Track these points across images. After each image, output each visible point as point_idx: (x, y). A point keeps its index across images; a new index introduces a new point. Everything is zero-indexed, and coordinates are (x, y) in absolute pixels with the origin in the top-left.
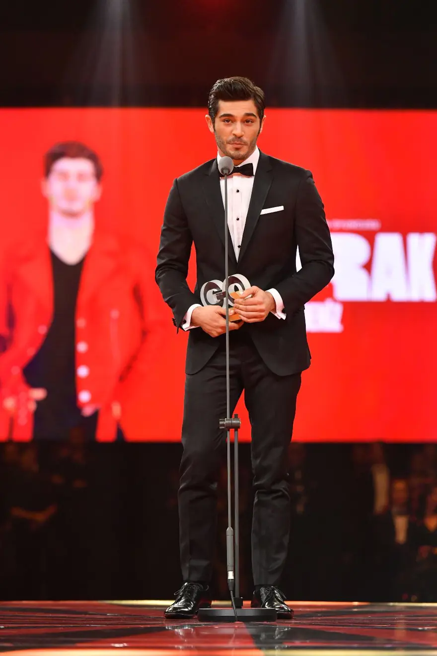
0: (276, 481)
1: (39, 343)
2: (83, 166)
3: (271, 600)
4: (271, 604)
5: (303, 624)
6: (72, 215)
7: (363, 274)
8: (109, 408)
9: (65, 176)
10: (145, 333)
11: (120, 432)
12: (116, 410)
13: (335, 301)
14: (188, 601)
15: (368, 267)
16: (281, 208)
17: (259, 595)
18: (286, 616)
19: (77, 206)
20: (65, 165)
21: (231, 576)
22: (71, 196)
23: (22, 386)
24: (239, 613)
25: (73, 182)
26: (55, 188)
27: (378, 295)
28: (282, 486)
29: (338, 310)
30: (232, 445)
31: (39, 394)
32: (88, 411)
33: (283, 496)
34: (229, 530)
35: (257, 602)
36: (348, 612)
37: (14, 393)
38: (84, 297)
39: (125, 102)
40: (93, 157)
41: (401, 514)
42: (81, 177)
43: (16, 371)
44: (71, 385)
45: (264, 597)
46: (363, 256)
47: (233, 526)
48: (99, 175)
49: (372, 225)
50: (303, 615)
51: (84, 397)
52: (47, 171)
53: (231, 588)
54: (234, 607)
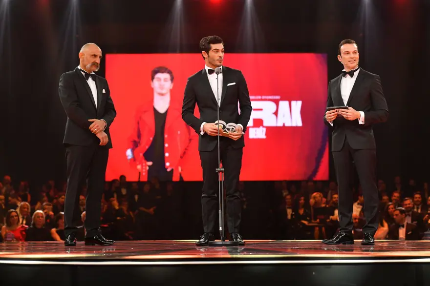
0: (236, 191)
1: (150, 143)
2: (166, 76)
3: (236, 238)
4: (236, 240)
5: (249, 247)
6: (162, 95)
7: (274, 116)
8: (177, 169)
9: (159, 79)
10: (190, 140)
11: (181, 177)
12: (180, 169)
13: (264, 127)
14: (205, 239)
15: (276, 113)
16: (234, 83)
17: (232, 236)
18: (243, 244)
19: (164, 92)
20: (159, 75)
21: (221, 229)
22: (162, 87)
23: (144, 161)
24: (224, 243)
25: (163, 82)
26: (156, 84)
27: (280, 124)
28: (237, 194)
29: (264, 129)
30: (221, 182)
31: (150, 163)
32: (169, 170)
33: (238, 198)
34: (220, 211)
35: (231, 239)
36: (267, 243)
37: (141, 163)
38: (167, 126)
39: (182, 51)
40: (170, 72)
41: (290, 208)
42: (165, 80)
43: (141, 155)
44: (163, 160)
45: (234, 237)
46: (274, 110)
47: (221, 210)
48: (172, 79)
49: (278, 97)
50: (249, 244)
51: (168, 164)
52: (153, 78)
53: (221, 234)
54: (222, 241)
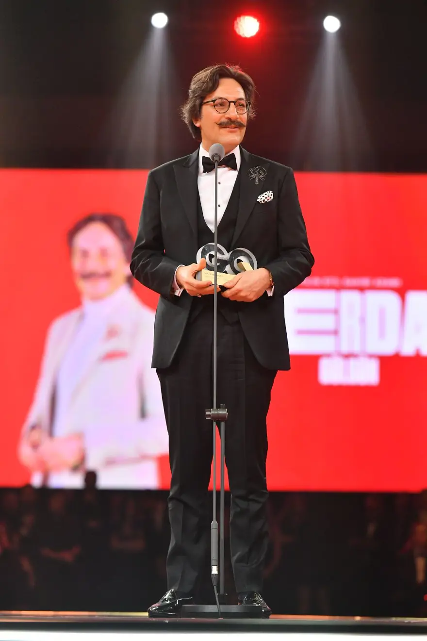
21: (215, 570)
24: (223, 609)
34: (214, 523)
53: (215, 583)
54: (218, 604)
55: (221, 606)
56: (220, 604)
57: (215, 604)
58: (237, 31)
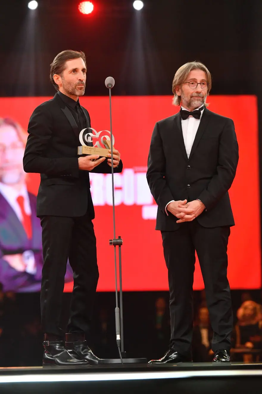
21: (118, 337)
24: (124, 361)
34: (117, 309)
53: (119, 346)
54: (121, 358)
55: (123, 359)
56: (122, 358)
57: (119, 358)
58: (80, 10)
